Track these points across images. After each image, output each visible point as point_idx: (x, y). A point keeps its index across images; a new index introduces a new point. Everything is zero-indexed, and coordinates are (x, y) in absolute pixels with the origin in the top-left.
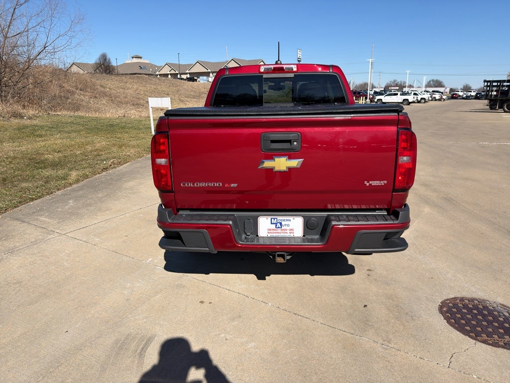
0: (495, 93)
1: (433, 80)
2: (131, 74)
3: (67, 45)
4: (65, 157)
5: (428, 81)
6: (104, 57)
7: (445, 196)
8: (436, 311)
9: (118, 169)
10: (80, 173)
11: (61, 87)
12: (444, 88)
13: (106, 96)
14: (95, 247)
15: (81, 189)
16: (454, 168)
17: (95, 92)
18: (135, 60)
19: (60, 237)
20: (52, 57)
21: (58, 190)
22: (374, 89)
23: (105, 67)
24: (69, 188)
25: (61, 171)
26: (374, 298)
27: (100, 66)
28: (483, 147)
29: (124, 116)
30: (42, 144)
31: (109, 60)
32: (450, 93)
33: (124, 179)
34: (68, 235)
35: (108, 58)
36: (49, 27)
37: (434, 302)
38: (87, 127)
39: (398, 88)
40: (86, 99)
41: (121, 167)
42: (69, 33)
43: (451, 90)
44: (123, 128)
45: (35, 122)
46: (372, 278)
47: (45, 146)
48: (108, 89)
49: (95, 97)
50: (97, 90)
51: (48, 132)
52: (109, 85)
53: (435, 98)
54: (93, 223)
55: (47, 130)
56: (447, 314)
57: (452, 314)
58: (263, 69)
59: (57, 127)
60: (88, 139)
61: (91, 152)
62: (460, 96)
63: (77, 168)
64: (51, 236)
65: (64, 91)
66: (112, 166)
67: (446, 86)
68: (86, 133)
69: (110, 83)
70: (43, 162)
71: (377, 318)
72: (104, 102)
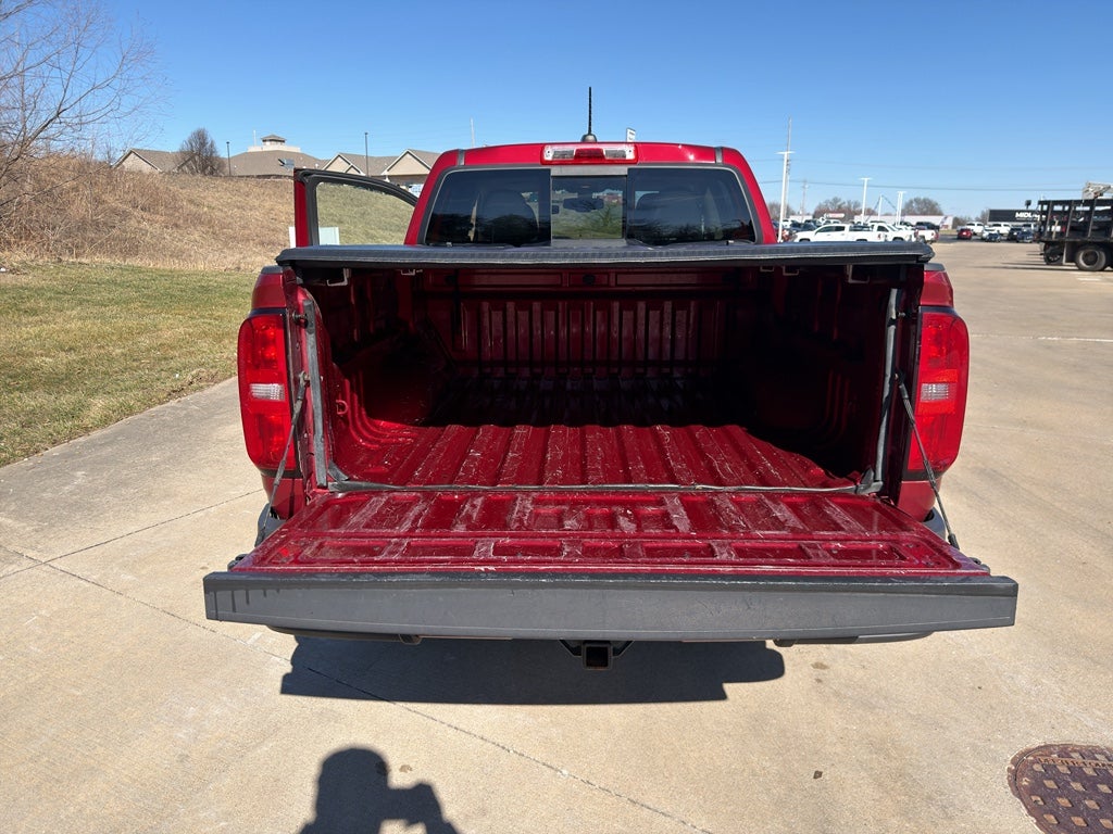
0: (1058, 228)
1: (917, 200)
2: (259, 177)
3: (109, 108)
4: (84, 362)
5: (907, 201)
6: (201, 137)
7: (979, 464)
8: (1003, 789)
9: (207, 391)
10: (113, 402)
11: (98, 201)
12: (942, 217)
13: (202, 223)
14: (120, 598)
15: (110, 441)
16: (991, 395)
17: (177, 214)
18: (270, 147)
19: (34, 571)
20: (75, 135)
21: (55, 443)
22: (792, 218)
23: (201, 160)
24: (81, 439)
25: (68, 396)
26: (839, 749)
27: (192, 158)
28: (1049, 348)
29: (239, 268)
30: (33, 330)
31: (212, 145)
32: (954, 227)
33: (220, 417)
34: (54, 564)
35: (209, 140)
36: (71, 68)
37: (994, 759)
38: (146, 292)
39: (842, 215)
40: (156, 229)
41: (217, 387)
42: (116, 83)
43: (957, 222)
44: (230, 295)
45: (23, 280)
46: (827, 690)
47: (38, 336)
48: (206, 209)
49: (177, 226)
50: (181, 211)
51: (52, 304)
52: (210, 199)
53: (923, 237)
54: (125, 533)
55: (50, 298)
56: (1034, 798)
57: (1047, 796)
58: (551, 155)
59: (75, 293)
60: (146, 320)
61: (148, 350)
62: (975, 234)
63: (107, 389)
64: (10, 568)
65: (104, 210)
66: (195, 385)
67: (945, 214)
68: (142, 306)
69: (212, 196)
70: (27, 374)
71: (853, 812)
72: (196, 236)
